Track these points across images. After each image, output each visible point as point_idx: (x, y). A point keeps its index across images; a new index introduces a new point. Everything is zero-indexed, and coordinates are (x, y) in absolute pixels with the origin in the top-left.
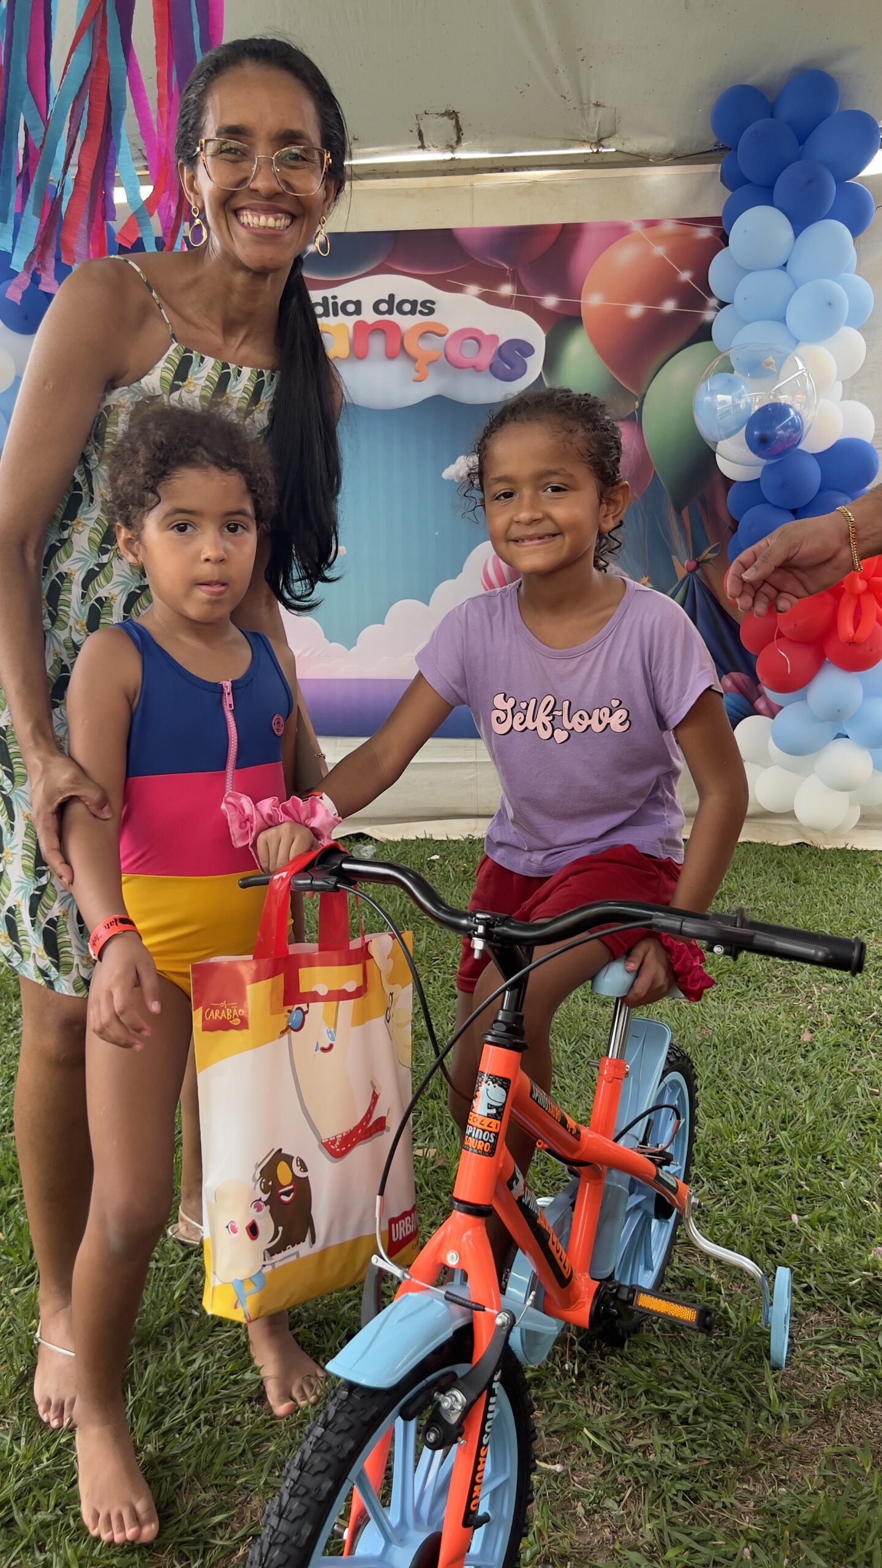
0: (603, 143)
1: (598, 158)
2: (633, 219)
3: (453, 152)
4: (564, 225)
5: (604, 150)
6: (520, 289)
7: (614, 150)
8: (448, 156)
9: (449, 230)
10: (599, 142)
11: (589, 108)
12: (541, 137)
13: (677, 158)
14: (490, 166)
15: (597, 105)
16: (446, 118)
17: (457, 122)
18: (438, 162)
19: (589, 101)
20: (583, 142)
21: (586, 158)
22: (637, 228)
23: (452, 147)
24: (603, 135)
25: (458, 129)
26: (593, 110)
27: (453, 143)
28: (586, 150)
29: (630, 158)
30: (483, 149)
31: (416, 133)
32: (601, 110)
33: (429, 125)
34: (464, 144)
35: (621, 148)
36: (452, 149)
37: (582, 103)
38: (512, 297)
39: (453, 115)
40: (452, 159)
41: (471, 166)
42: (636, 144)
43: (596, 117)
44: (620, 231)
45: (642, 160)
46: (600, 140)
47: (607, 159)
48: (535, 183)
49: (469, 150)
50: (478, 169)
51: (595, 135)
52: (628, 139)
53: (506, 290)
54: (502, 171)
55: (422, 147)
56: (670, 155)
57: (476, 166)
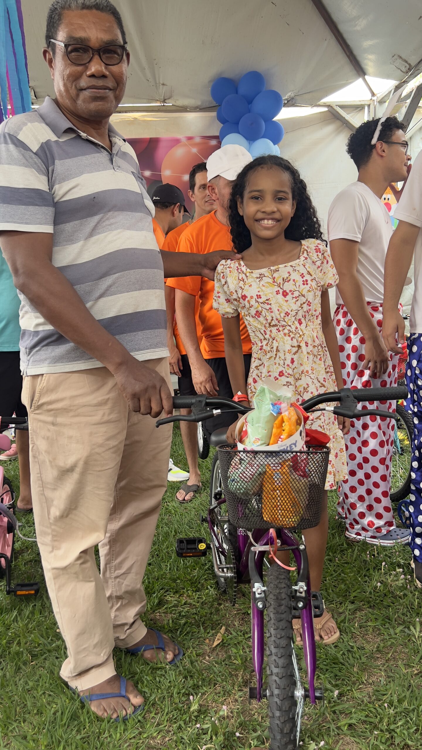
0: (166, 101)
1: (164, 108)
2: (181, 136)
4: (151, 138)
5: (167, 105)
7: (171, 105)
10: (164, 101)
11: (159, 86)
12: (137, 98)
13: (200, 109)
15: (163, 84)
19: (159, 82)
20: (157, 101)
21: (159, 108)
22: (184, 140)
24: (166, 98)
26: (161, 86)
28: (159, 104)
29: (179, 108)
32: (165, 87)
35: (175, 104)
37: (156, 83)
42: (181, 102)
43: (163, 90)
44: (176, 142)
45: (184, 109)
47: (168, 109)
48: (135, 119)
51: (163, 98)
52: (178, 100)
54: (120, 113)
56: (198, 108)
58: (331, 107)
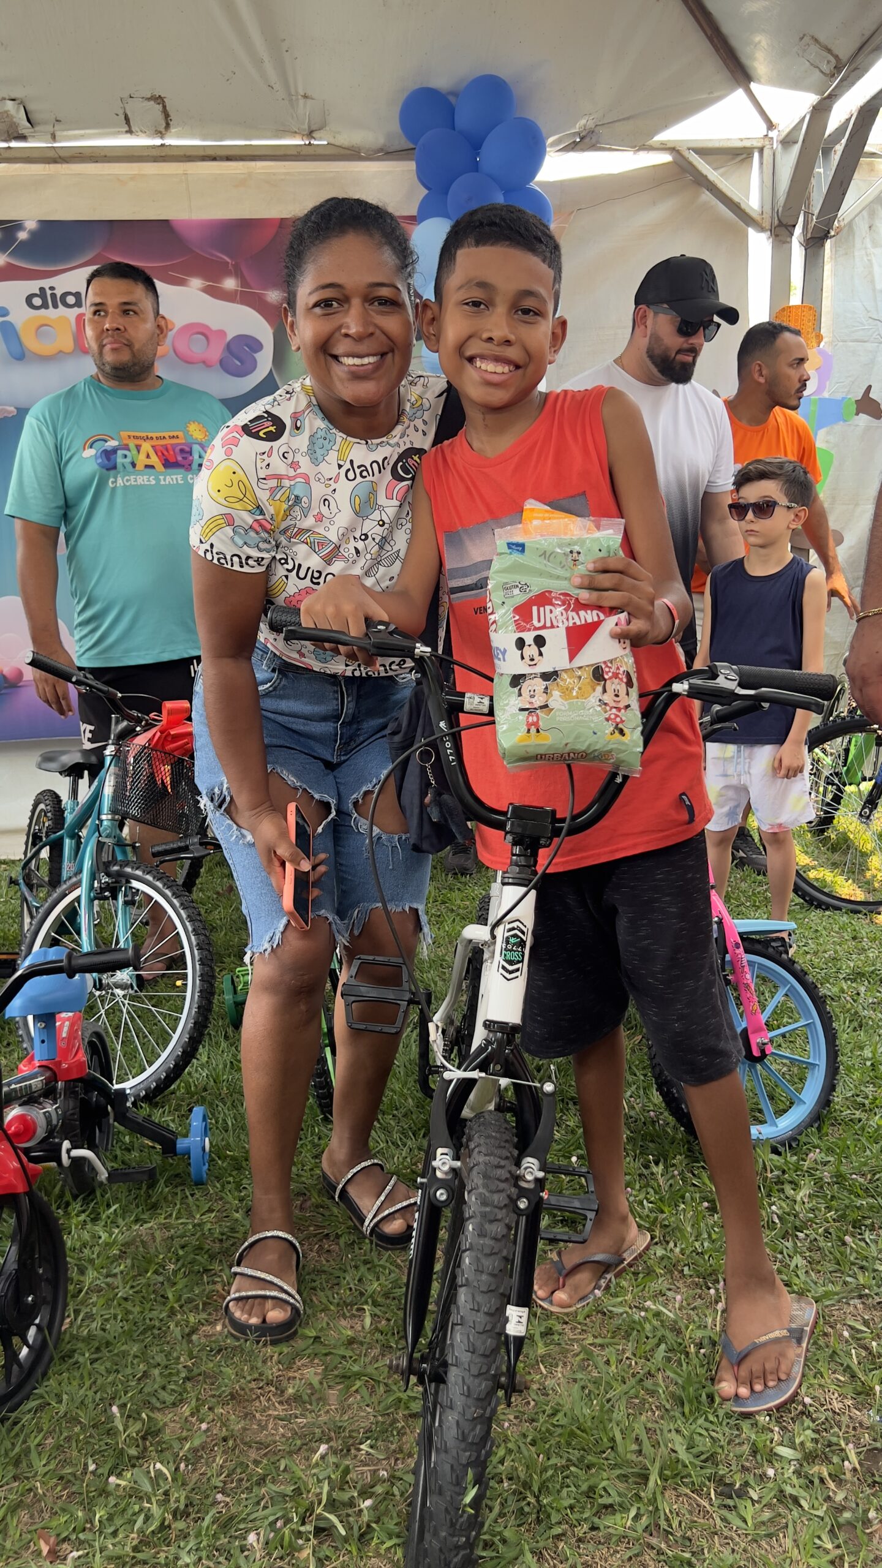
0: (314, 135)
1: (310, 151)
3: (162, 138)
4: (282, 217)
5: (316, 143)
6: (244, 283)
7: (325, 143)
8: (158, 142)
9: (166, 222)
10: (310, 134)
11: (297, 99)
12: (250, 127)
13: (387, 153)
14: (202, 153)
15: (305, 97)
16: (152, 103)
17: (164, 107)
18: (148, 147)
19: (297, 92)
20: (294, 133)
21: (299, 149)
23: (161, 132)
24: (313, 128)
25: (167, 115)
26: (301, 101)
27: (163, 131)
28: (298, 141)
29: (343, 152)
30: (192, 136)
31: (123, 117)
32: (309, 101)
33: (136, 109)
34: (173, 131)
35: (332, 141)
36: (162, 135)
37: (290, 95)
38: (236, 291)
39: (159, 100)
40: (162, 145)
41: (182, 153)
42: (347, 138)
43: (304, 109)
45: (353, 154)
46: (311, 132)
47: (319, 152)
48: (249, 173)
49: (179, 136)
50: (189, 156)
51: (306, 126)
52: (339, 132)
53: (230, 283)
54: (214, 159)
55: (130, 131)
56: (381, 150)
57: (188, 154)
58: (678, 152)
